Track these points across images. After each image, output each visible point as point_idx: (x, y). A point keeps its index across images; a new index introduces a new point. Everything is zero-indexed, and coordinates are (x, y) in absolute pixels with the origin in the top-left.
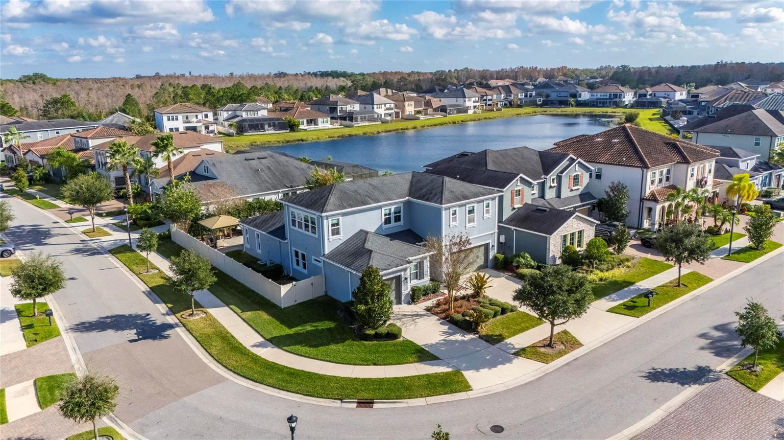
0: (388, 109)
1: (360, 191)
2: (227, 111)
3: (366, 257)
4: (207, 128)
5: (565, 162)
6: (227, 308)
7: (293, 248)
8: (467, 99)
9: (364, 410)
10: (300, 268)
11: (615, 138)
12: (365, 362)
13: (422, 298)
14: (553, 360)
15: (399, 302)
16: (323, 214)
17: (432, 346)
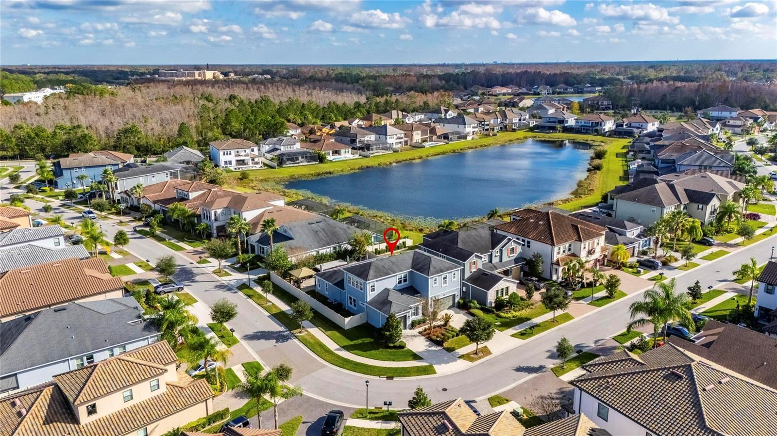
0: (399, 138)
1: (386, 266)
2: (269, 144)
3: (389, 305)
4: (253, 160)
5: (505, 241)
6: (317, 328)
7: (349, 295)
8: (467, 126)
9: (389, 381)
10: (352, 306)
11: (541, 221)
12: (389, 360)
13: (417, 326)
14: (476, 361)
15: (405, 328)
16: (367, 282)
17: (420, 352)
